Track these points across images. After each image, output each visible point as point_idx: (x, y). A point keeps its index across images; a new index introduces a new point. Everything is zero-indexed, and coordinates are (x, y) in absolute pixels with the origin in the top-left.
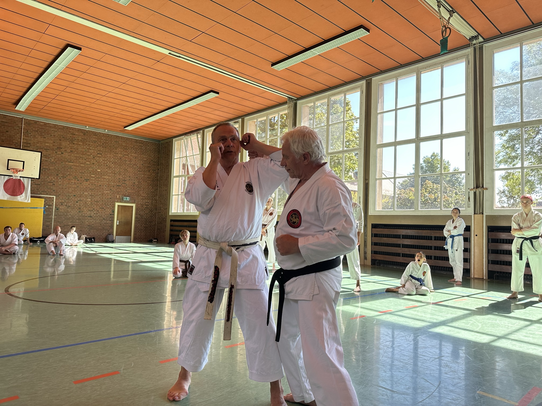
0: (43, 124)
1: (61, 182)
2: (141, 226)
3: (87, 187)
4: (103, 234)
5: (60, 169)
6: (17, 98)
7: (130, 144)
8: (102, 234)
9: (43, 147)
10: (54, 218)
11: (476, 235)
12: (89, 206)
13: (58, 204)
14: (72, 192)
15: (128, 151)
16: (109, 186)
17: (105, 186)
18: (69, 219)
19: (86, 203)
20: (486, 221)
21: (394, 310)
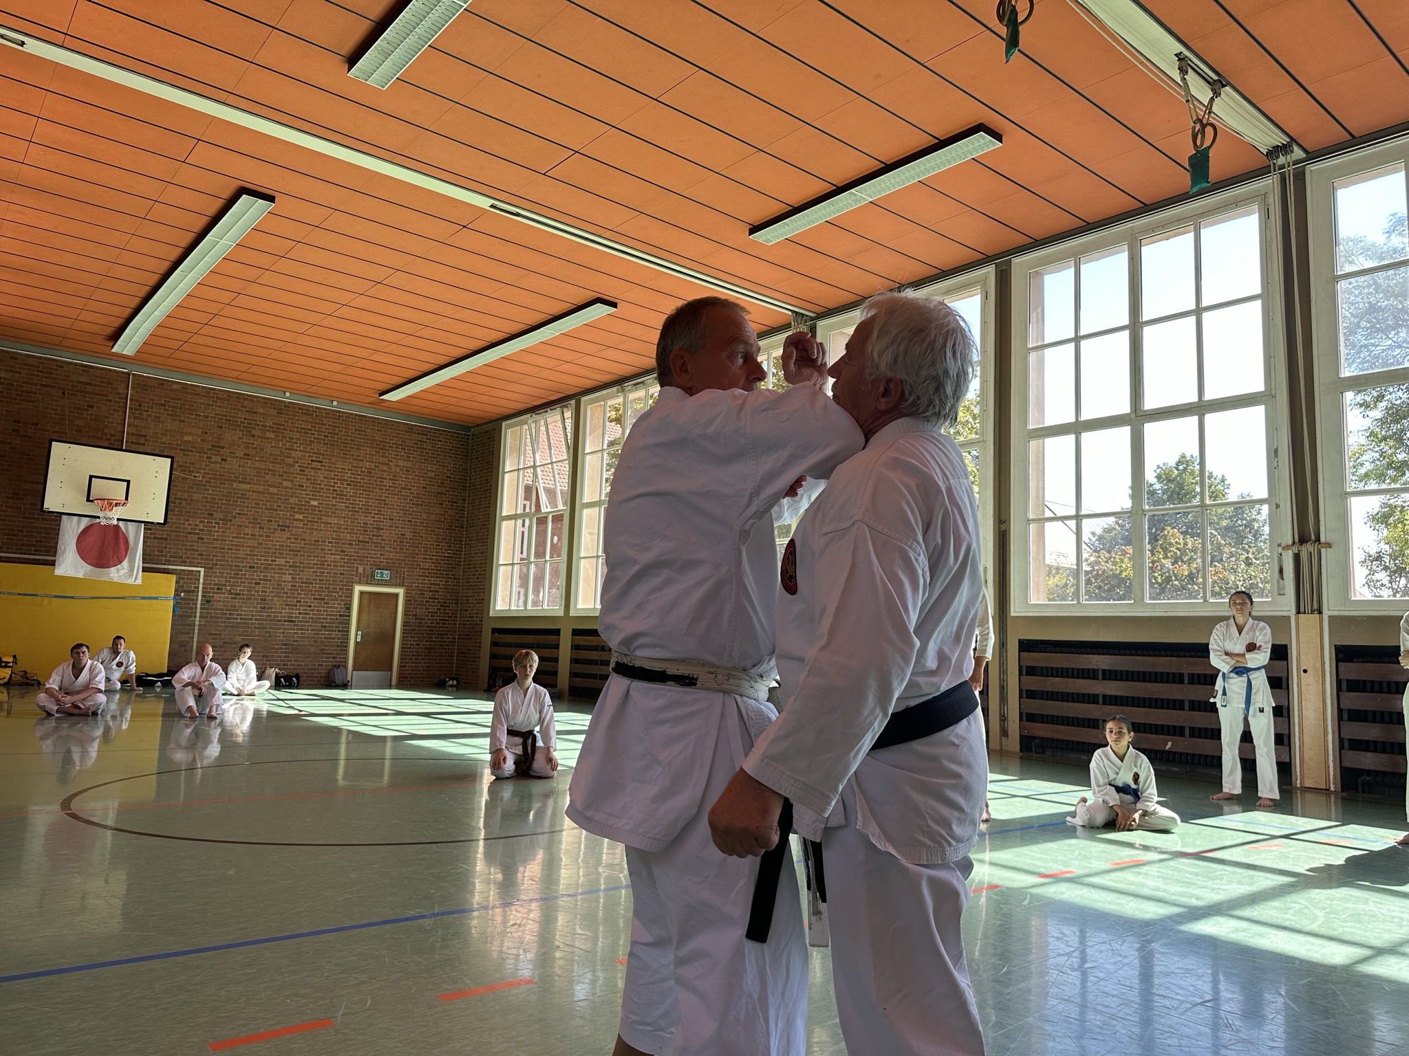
0: (180, 386)
1: (218, 532)
2: (417, 645)
3: (283, 546)
4: (322, 665)
5: (219, 499)
6: (118, 322)
7: (394, 436)
8: (319, 665)
9: (177, 445)
10: (199, 625)
11: (1305, 671)
12: (286, 593)
13: (210, 588)
14: (246, 559)
15: (389, 454)
16: (339, 543)
17: (329, 542)
18: (236, 627)
19: (281, 585)
20: (1330, 631)
21: (1080, 872)
